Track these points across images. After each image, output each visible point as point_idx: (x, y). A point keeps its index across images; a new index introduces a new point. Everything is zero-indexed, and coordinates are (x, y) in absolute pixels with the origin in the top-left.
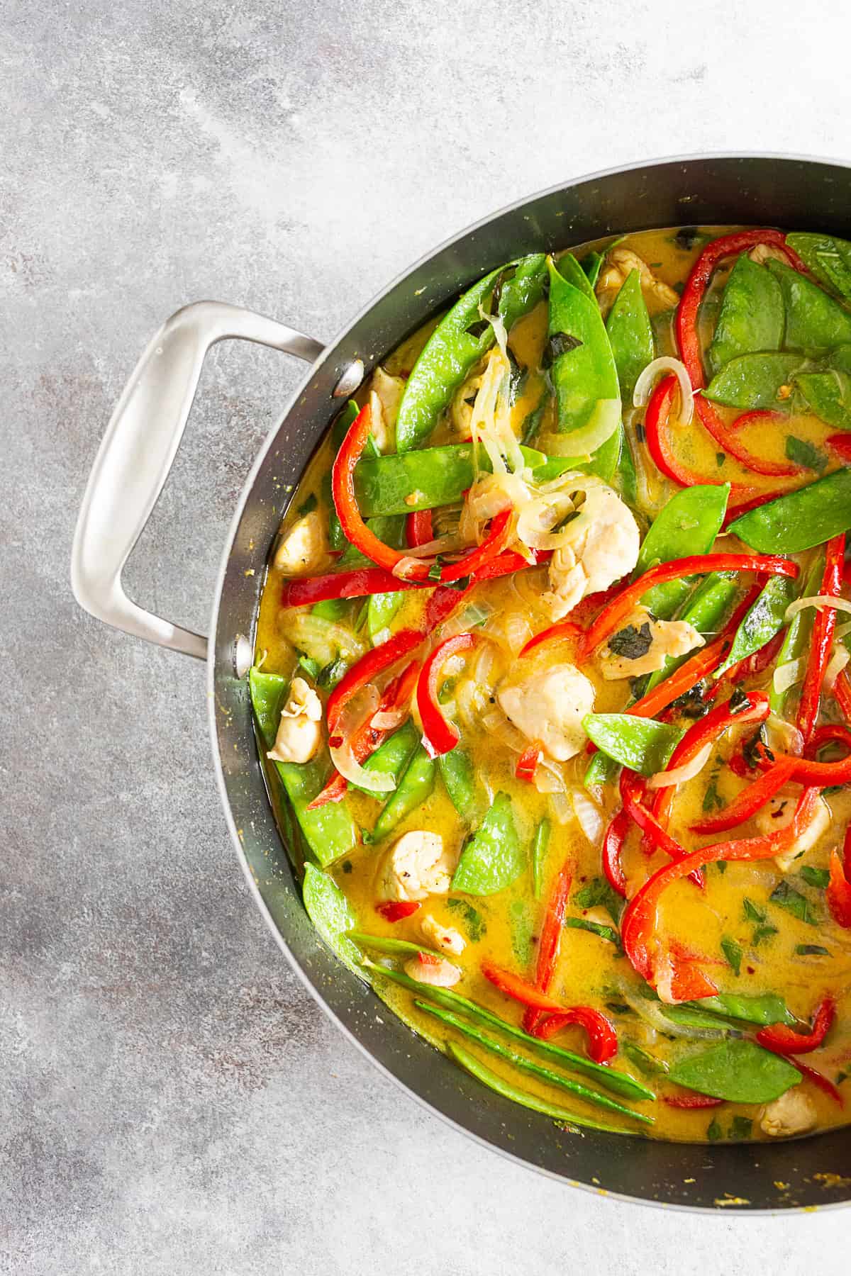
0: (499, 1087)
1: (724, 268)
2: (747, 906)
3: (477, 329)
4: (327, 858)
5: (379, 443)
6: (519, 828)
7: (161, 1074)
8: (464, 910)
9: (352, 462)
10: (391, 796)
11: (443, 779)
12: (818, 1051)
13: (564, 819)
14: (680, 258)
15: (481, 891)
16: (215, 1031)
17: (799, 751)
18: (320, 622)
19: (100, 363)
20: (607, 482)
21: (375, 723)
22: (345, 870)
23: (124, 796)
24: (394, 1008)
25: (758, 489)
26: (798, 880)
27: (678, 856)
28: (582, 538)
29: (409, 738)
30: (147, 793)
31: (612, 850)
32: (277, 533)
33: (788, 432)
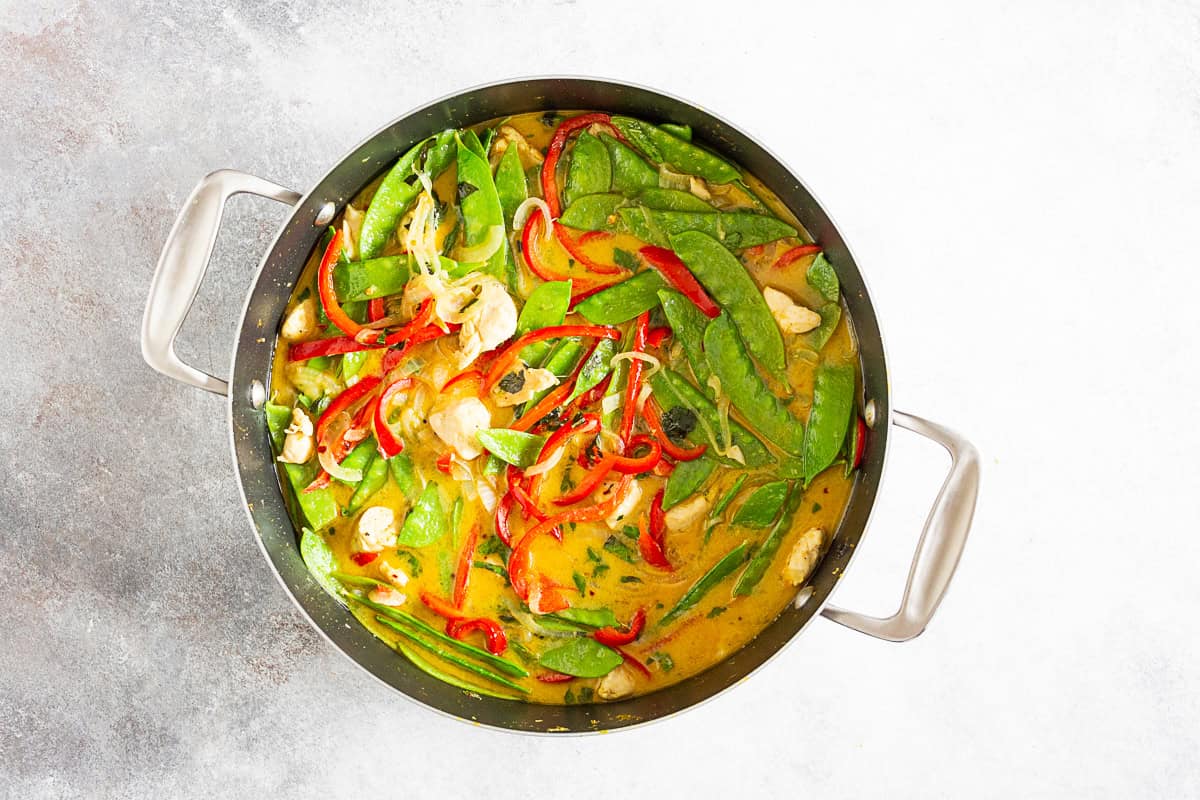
0: (429, 670)
1: (574, 138)
2: (590, 552)
3: (411, 180)
4: (317, 526)
5: (349, 255)
6: (443, 503)
7: (218, 674)
8: (409, 558)
9: (331, 267)
10: (360, 483)
11: (393, 473)
12: (635, 644)
13: (471, 498)
14: (546, 131)
15: (417, 544)
16: (254, 645)
17: (621, 451)
18: (312, 371)
19: (171, 197)
20: (498, 279)
21: (347, 437)
22: (331, 534)
23: (191, 489)
24: (363, 622)
25: (595, 283)
26: (622, 535)
27: (542, 519)
28: (478, 316)
29: (371, 447)
30: (206, 487)
31: (501, 518)
32: (284, 312)
33: (615, 245)
